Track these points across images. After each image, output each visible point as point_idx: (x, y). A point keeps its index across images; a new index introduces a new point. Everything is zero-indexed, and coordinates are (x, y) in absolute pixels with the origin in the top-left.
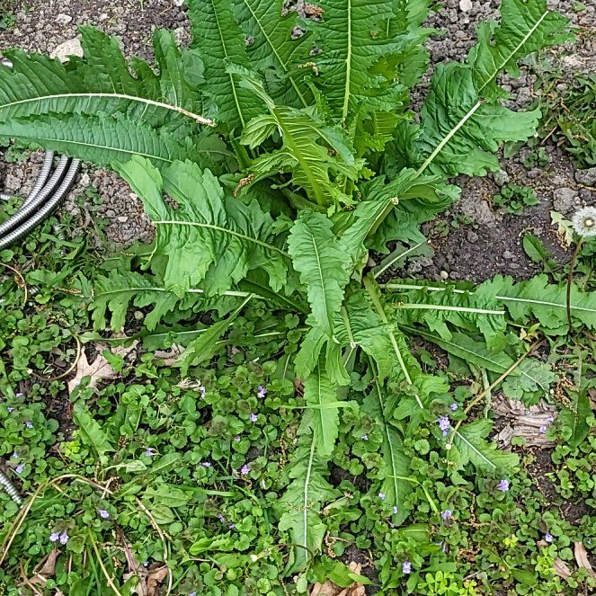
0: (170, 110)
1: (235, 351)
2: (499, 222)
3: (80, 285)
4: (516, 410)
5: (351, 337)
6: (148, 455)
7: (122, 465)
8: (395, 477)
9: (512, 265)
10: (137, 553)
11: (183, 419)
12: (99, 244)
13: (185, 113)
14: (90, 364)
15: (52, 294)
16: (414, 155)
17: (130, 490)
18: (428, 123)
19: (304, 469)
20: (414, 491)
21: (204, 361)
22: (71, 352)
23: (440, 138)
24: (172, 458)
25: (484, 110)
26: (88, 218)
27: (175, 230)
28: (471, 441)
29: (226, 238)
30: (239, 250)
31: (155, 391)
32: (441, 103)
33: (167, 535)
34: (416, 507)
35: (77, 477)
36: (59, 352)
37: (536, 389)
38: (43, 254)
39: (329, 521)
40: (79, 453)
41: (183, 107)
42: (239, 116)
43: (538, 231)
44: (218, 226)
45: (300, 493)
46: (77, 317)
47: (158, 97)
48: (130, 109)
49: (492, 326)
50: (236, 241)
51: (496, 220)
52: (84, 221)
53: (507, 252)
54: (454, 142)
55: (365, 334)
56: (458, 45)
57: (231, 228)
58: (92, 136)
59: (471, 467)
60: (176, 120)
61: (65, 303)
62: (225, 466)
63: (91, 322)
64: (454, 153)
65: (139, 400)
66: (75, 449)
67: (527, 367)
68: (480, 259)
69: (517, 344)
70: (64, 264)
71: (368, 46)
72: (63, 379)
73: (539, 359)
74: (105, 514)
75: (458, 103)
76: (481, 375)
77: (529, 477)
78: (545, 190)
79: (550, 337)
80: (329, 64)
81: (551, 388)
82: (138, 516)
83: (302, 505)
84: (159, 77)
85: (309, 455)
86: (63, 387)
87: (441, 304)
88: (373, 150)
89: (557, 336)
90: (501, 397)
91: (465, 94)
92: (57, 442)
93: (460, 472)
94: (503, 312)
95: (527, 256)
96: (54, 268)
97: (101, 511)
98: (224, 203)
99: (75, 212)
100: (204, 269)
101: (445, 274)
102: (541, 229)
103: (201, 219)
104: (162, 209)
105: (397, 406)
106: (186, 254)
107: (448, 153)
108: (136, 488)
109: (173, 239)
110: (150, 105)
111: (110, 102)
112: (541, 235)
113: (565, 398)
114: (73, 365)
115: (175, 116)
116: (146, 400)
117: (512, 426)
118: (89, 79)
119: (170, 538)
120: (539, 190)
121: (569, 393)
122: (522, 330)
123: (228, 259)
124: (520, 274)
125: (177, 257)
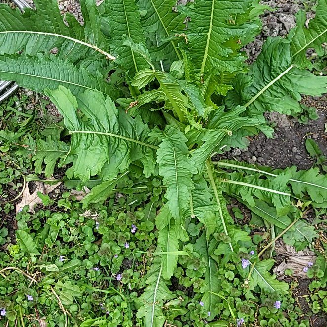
0: (90, 48)
1: (120, 196)
2: (292, 127)
3: (28, 141)
4: (289, 252)
5: (192, 210)
6: (60, 261)
7: (44, 266)
8: (211, 292)
9: (297, 157)
10: (49, 322)
11: (84, 239)
12: (43, 115)
13: (100, 51)
14: (31, 194)
15: (11, 147)
16: (245, 94)
17: (48, 281)
18: (257, 74)
19: (155, 278)
20: (222, 302)
21: (101, 201)
22: (19, 185)
23: (264, 85)
24: (75, 262)
25: (295, 71)
26: (37, 98)
27: (84, 137)
28: (260, 271)
29: (117, 142)
30: (125, 151)
31: (69, 218)
32: (267, 63)
33: (68, 312)
34: (222, 311)
35: (16, 270)
36: (12, 184)
37: (303, 240)
38: (7, 119)
39: (168, 314)
40: (18, 254)
41: (98, 47)
42: (133, 60)
43: (316, 136)
44: (113, 133)
45: (152, 294)
46: (26, 163)
47: (82, 38)
48: (64, 45)
49: (281, 202)
50: (124, 144)
51: (290, 126)
52: (35, 100)
53: (295, 148)
54: (272, 89)
55: (201, 210)
56: (278, 6)
57: (122, 134)
58: (34, 70)
59: (258, 288)
60: (93, 55)
61: (19, 153)
62: (107, 270)
63: (34, 167)
64: (271, 96)
65: (58, 223)
66: (16, 251)
67: (300, 226)
68: (277, 150)
69: (295, 212)
70: (20, 128)
71: (223, 28)
72: (13, 202)
73: (307, 221)
74: (30, 298)
75: (278, 65)
76: (271, 227)
77: (293, 297)
78: (323, 109)
79: (316, 208)
80: (196, 36)
81: (313, 241)
82: (51, 298)
83: (152, 301)
84: (84, 26)
85: (160, 270)
86: (13, 208)
87: (251, 183)
88: (219, 93)
89: (321, 208)
90: (281, 242)
91: (283, 59)
92: (6, 243)
93: (251, 291)
94: (289, 195)
95: (307, 151)
96: (14, 130)
97: (28, 296)
98: (118, 119)
99: (29, 93)
100: (100, 166)
101: (255, 158)
102: (318, 134)
103: (102, 129)
104: (76, 122)
105: (217, 248)
106: (90, 154)
107: (267, 95)
108: (52, 281)
109: (82, 143)
110: (77, 43)
111: (51, 39)
112: (317, 138)
113: (320, 247)
114: (21, 194)
115: (92, 52)
116: (62, 224)
117: (286, 263)
118: (39, 23)
119: (70, 315)
120: (319, 108)
121: (324, 245)
122: (299, 201)
123: (118, 157)
124: (302, 163)
125: (83, 156)
